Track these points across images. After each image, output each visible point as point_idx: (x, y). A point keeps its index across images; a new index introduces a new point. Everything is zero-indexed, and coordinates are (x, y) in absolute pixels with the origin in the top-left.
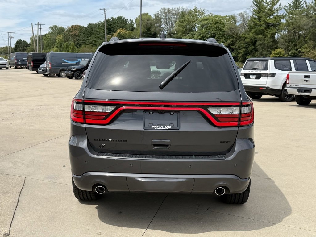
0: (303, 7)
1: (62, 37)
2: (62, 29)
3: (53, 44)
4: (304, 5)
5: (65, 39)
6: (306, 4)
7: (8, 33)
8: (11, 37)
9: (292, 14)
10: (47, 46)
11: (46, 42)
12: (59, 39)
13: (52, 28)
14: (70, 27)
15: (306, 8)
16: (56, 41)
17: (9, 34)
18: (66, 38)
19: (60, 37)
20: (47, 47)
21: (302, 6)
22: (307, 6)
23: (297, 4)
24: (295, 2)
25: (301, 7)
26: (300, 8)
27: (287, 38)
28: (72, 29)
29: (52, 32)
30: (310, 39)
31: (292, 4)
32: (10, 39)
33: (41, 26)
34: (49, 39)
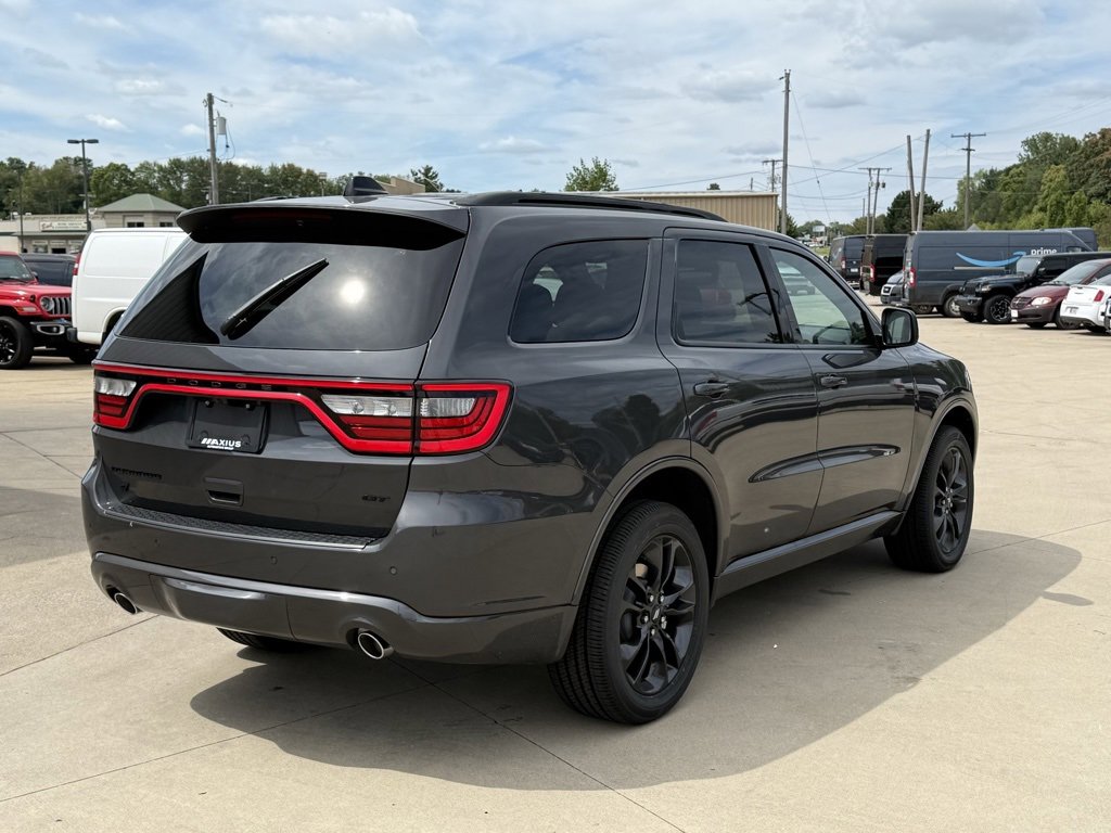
1: (1063, 172)
2: (1070, 145)
3: (1030, 200)
5: (1072, 180)
7: (870, 170)
8: (878, 184)
10: (1010, 206)
11: (1009, 193)
12: (1051, 181)
13: (1031, 144)
14: (1095, 135)
16: (1042, 187)
17: (874, 173)
18: (1079, 176)
19: (1056, 174)
20: (1008, 210)
28: (1101, 142)
29: (1031, 157)
32: (873, 191)
33: (972, 139)
34: (1022, 182)
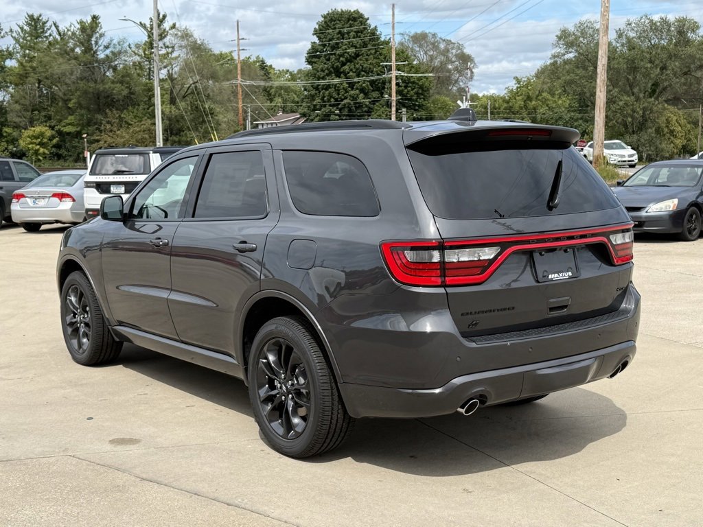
0: (50, 35)
4: (52, 31)
6: (57, 27)
9: (30, 48)
15: (58, 37)
21: (49, 32)
22: (60, 34)
23: (36, 27)
24: (33, 23)
25: (47, 35)
26: (46, 37)
27: (28, 103)
30: (80, 106)
31: (26, 28)
